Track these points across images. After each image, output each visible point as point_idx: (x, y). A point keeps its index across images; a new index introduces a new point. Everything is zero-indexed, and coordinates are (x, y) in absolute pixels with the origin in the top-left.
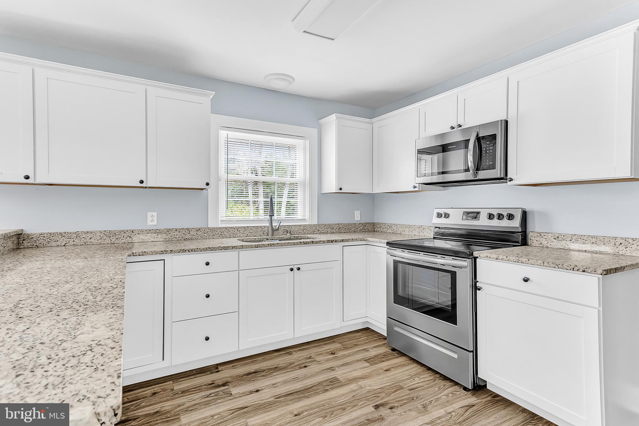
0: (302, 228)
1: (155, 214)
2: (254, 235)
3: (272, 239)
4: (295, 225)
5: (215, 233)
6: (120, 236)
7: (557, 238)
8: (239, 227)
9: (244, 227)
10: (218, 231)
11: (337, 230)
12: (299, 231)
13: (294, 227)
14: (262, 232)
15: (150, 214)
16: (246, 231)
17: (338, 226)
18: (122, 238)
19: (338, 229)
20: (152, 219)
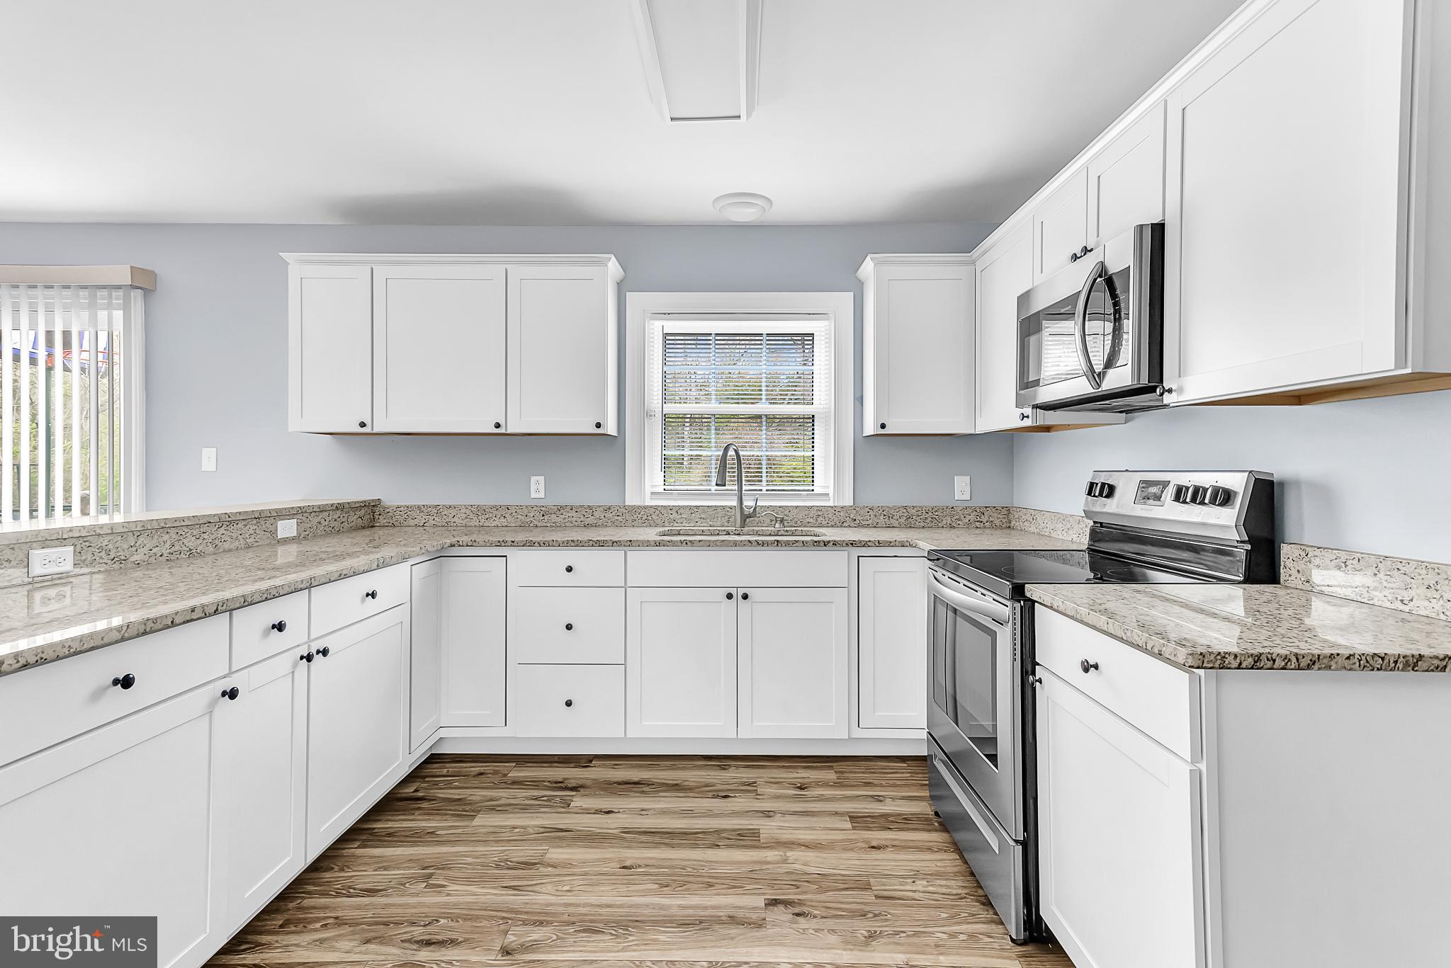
0: (813, 513)
1: (541, 479)
2: (711, 523)
3: (738, 532)
4: (797, 507)
5: (635, 516)
6: (491, 515)
7: (1343, 565)
8: (680, 507)
9: (690, 507)
10: (642, 513)
11: (902, 520)
12: (808, 520)
13: (795, 511)
14: (726, 518)
15: (534, 479)
16: (694, 515)
17: (905, 511)
18: (494, 518)
19: (905, 518)
20: (537, 489)
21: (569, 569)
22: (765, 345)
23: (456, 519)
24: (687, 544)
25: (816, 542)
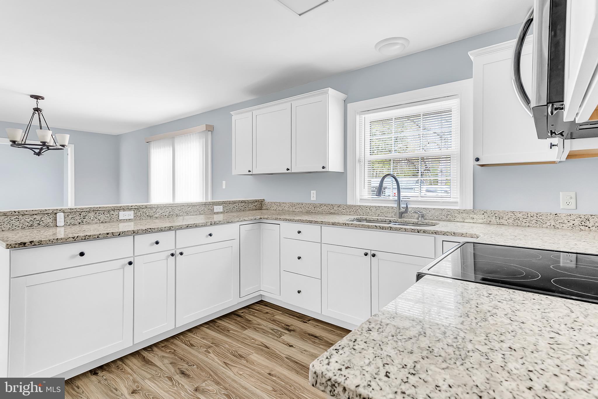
0: (444, 213)
1: (315, 192)
2: (386, 215)
3: (395, 221)
4: (434, 209)
5: (351, 210)
6: (297, 207)
8: (371, 207)
9: (376, 207)
10: (354, 209)
11: (511, 221)
12: (441, 217)
13: (433, 211)
14: (394, 213)
15: (312, 192)
16: (377, 211)
17: (513, 214)
19: (513, 220)
20: (313, 197)
21: (299, 232)
22: (422, 121)
23: (285, 208)
24: (346, 225)
25: (413, 230)
